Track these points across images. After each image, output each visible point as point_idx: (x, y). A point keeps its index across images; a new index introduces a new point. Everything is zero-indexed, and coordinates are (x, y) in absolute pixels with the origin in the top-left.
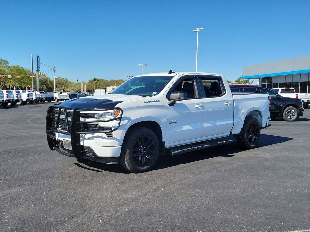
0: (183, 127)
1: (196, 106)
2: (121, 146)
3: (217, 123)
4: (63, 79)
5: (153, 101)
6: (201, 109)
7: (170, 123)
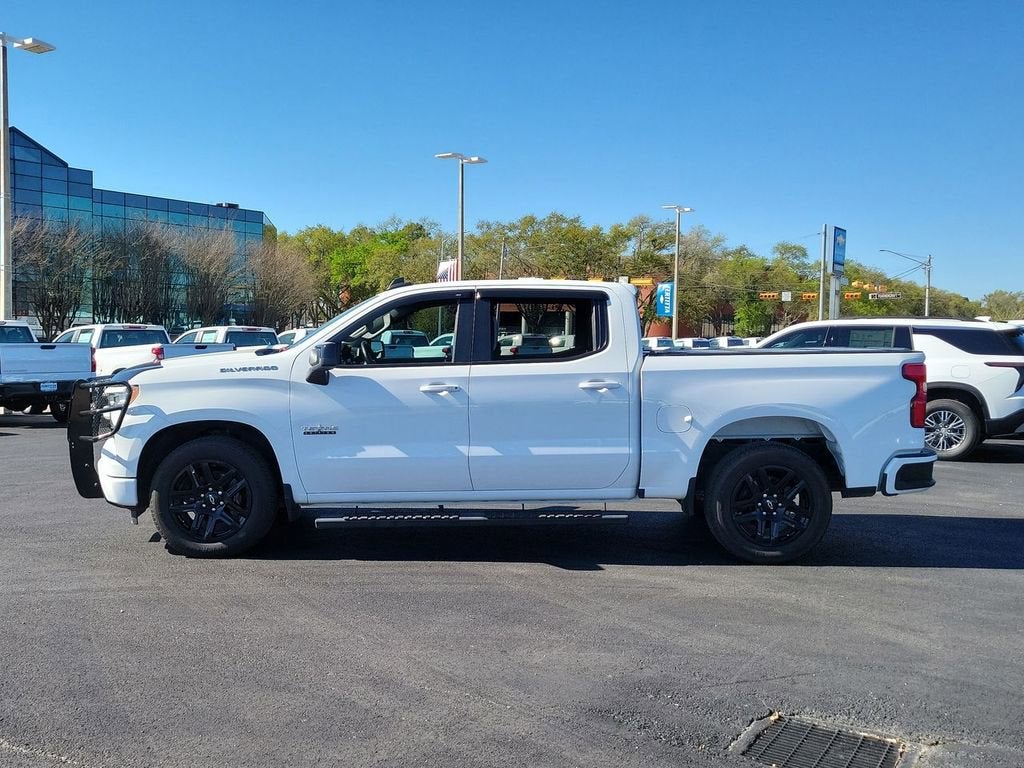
0: (364, 450)
1: (426, 387)
2: (133, 480)
3: (531, 449)
5: (250, 369)
6: (451, 398)
7: (308, 433)
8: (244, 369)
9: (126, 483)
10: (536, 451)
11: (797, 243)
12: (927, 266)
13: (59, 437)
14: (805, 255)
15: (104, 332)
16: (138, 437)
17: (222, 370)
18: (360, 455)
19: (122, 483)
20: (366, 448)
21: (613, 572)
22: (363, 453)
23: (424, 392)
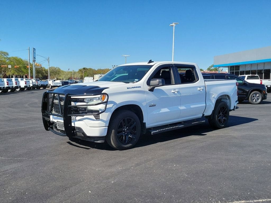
2: (107, 127)
4: (56, 68)
5: (135, 87)
6: (177, 94)
7: (150, 106)
8: (133, 88)
9: (105, 128)
10: (192, 106)
16: (110, 112)
17: (128, 88)
18: (161, 112)
19: (103, 129)
20: (162, 109)
22: (161, 111)
23: (173, 92)
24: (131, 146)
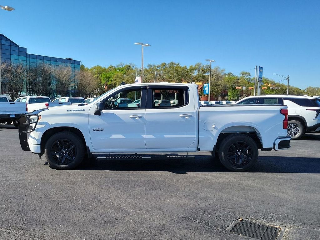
0: (112, 136)
1: (132, 116)
2: (39, 145)
3: (164, 136)
5: (76, 110)
6: (139, 120)
7: (95, 131)
8: (74, 110)
9: (37, 146)
10: (166, 136)
11: (248, 72)
12: (288, 79)
13: (16, 132)
14: (250, 75)
15: (30, 99)
16: (41, 132)
17: (67, 111)
18: (111, 138)
19: (36, 146)
21: (190, 174)
23: (131, 118)
24: (67, 167)
